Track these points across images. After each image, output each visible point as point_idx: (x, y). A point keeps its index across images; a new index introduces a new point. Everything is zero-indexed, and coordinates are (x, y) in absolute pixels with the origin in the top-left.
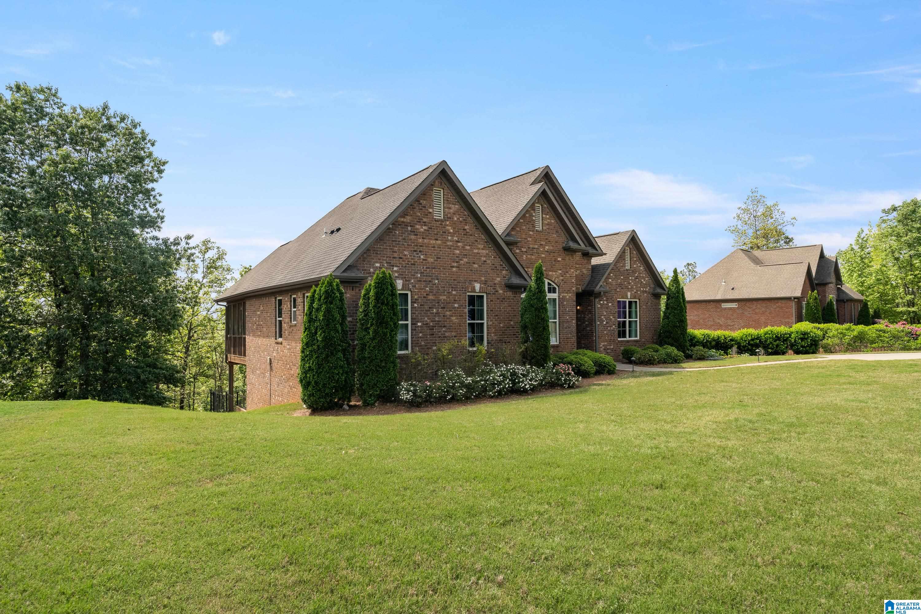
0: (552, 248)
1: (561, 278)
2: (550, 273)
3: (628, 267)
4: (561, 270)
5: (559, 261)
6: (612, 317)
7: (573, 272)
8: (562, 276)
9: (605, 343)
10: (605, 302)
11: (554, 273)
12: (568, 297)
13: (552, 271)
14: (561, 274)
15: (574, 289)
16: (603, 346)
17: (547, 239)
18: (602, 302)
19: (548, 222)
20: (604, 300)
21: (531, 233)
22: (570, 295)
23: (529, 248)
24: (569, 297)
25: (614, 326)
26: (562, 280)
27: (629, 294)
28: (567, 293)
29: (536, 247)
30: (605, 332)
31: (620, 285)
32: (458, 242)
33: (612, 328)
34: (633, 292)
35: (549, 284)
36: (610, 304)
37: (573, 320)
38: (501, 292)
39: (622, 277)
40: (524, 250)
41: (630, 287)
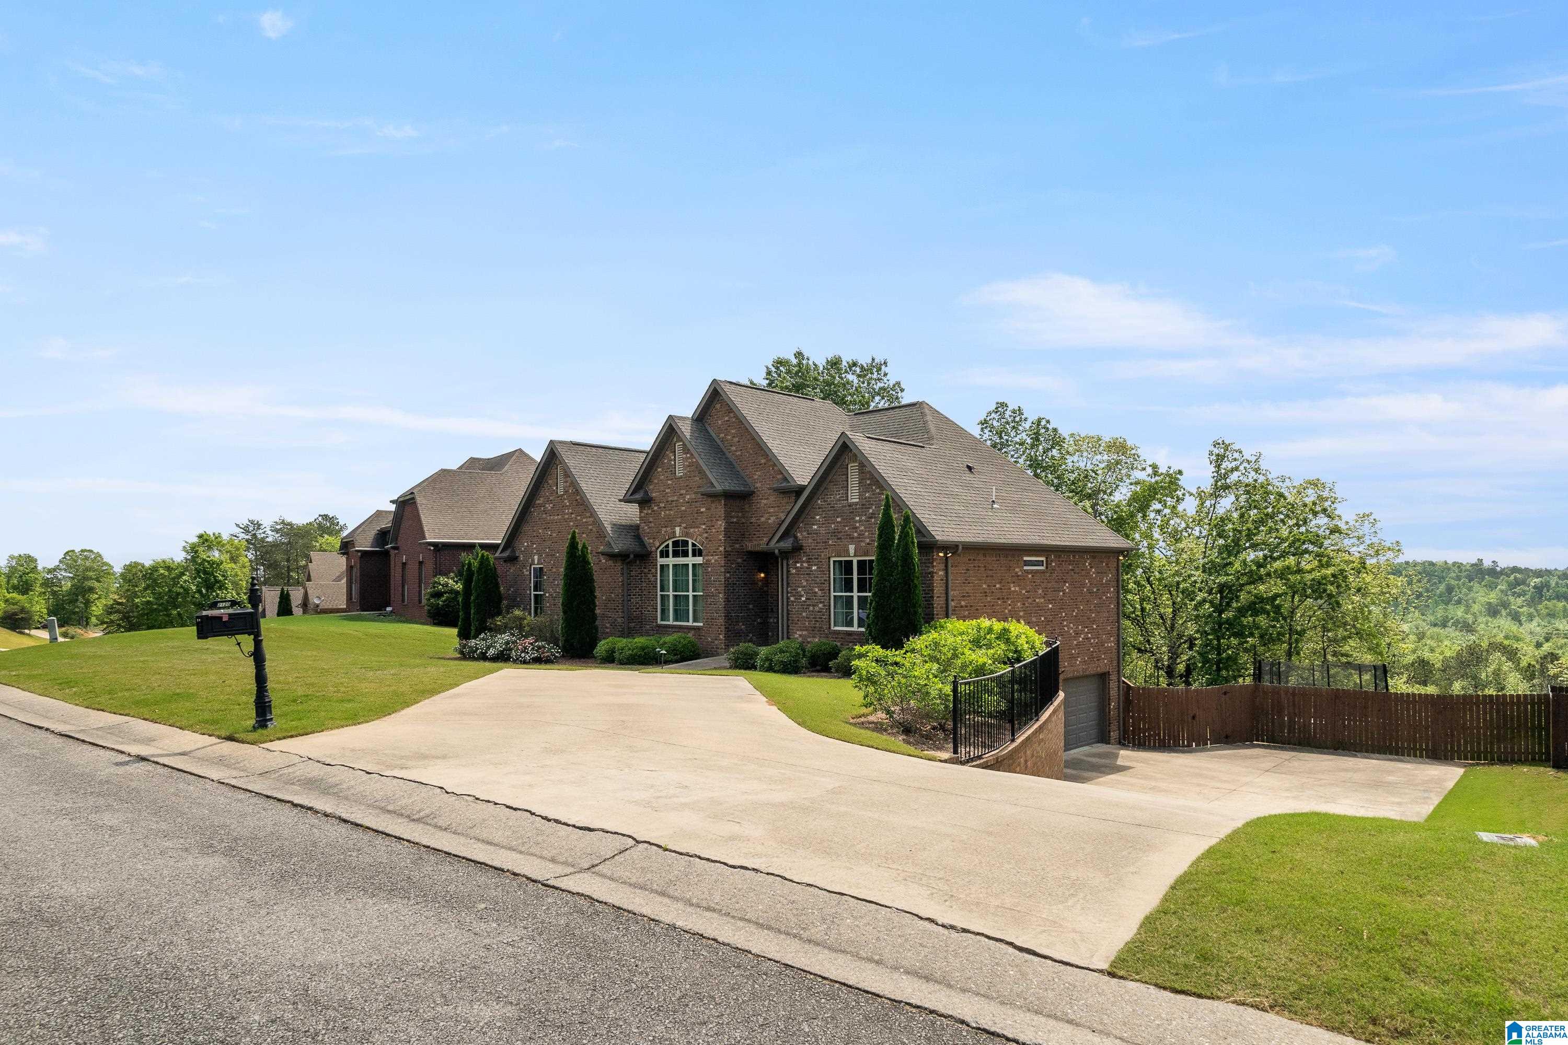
0: (693, 496)
1: (706, 535)
2: (692, 530)
3: (854, 498)
4: (704, 524)
5: (702, 512)
6: (817, 590)
7: (721, 525)
8: (707, 532)
9: (804, 633)
10: (805, 565)
11: (696, 530)
12: (713, 561)
13: (694, 527)
14: (704, 529)
15: (722, 549)
16: (800, 636)
17: (687, 486)
18: (798, 565)
19: (690, 463)
20: (804, 562)
21: (669, 482)
22: (717, 557)
23: (668, 502)
24: (715, 561)
25: (821, 605)
26: (707, 538)
27: (852, 548)
28: (712, 555)
29: (675, 498)
30: (804, 614)
31: (835, 533)
32: (572, 514)
33: (817, 609)
34: (863, 544)
35: (694, 545)
36: (814, 568)
37: (720, 593)
38: (604, 561)
39: (839, 520)
40: (662, 505)
41: (856, 534)
